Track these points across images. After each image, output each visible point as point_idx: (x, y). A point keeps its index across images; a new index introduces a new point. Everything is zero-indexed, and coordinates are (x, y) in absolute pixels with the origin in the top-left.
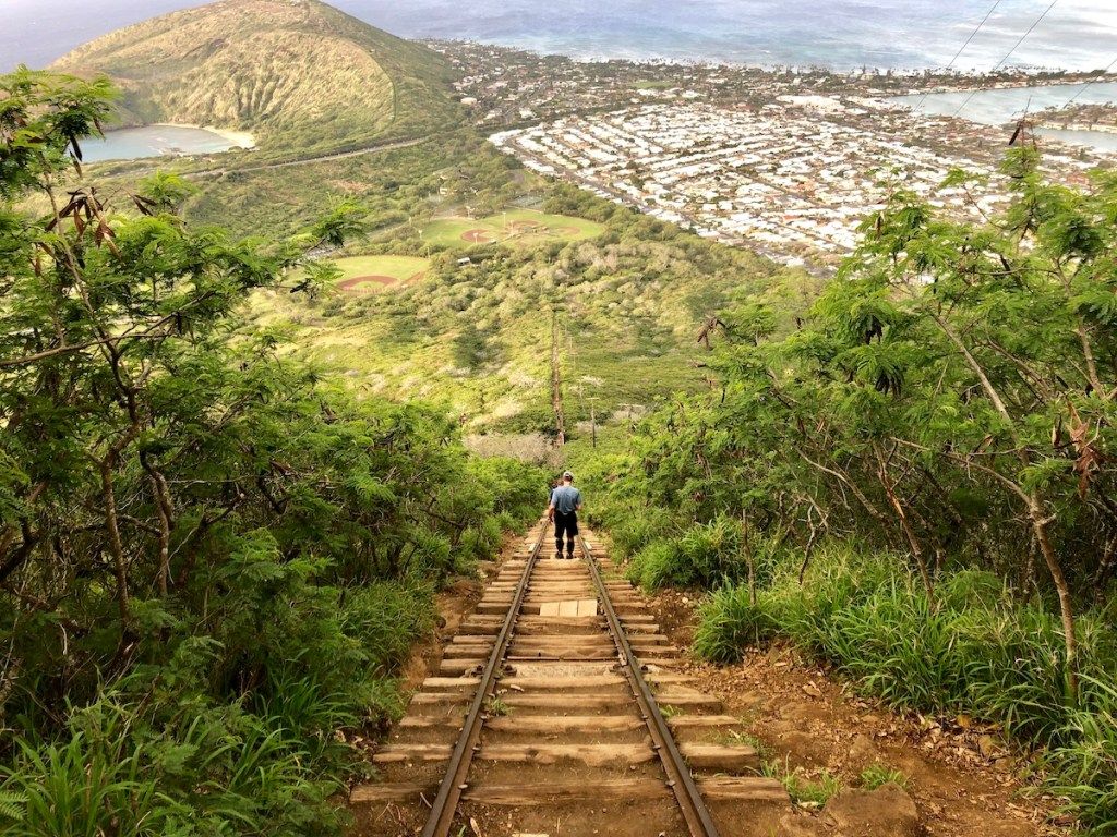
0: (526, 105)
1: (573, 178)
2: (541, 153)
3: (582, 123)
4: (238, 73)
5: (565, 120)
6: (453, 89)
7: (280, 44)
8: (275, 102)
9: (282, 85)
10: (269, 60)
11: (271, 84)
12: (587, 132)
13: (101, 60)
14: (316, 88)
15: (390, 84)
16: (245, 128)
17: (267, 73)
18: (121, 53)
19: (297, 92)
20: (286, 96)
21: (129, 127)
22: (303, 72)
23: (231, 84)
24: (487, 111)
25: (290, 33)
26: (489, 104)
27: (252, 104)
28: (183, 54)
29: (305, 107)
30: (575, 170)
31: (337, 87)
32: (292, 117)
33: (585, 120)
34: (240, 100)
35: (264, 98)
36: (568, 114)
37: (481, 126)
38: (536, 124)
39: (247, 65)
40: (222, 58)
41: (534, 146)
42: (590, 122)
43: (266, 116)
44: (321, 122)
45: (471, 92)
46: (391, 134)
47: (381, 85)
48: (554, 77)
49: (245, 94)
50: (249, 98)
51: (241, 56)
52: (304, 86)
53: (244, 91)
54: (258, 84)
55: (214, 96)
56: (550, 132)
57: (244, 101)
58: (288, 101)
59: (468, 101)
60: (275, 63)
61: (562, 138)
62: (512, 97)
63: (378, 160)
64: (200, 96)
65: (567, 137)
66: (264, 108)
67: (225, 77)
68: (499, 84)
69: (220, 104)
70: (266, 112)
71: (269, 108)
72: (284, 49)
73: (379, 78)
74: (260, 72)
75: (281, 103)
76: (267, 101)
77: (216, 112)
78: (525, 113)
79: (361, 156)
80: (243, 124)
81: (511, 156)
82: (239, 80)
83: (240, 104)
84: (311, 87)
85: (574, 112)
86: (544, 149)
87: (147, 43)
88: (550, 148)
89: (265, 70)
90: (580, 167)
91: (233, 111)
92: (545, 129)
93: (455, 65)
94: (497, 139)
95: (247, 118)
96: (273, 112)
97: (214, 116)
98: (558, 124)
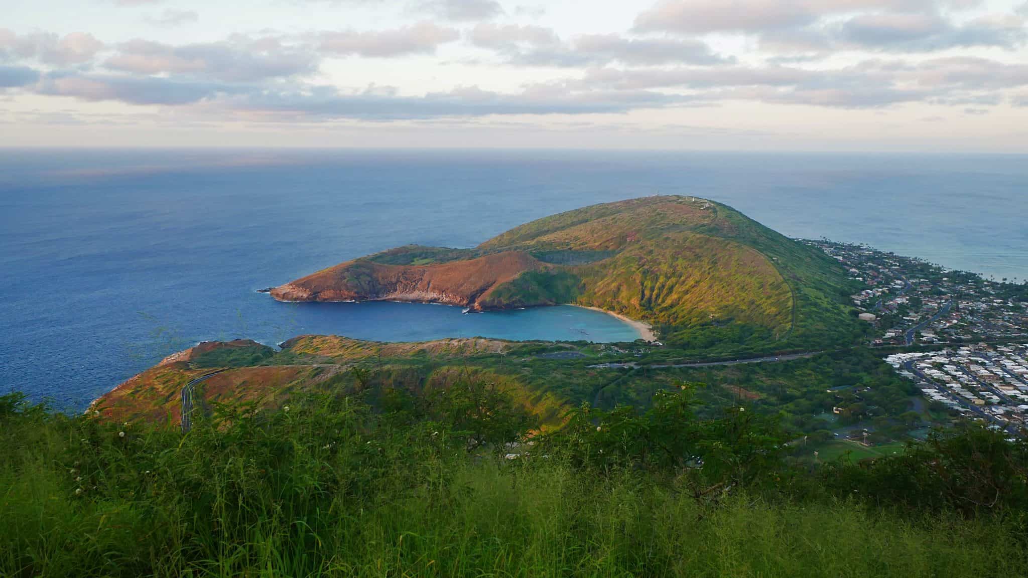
0: (929, 327)
1: (981, 414)
2: (944, 383)
3: (992, 353)
4: (646, 267)
5: (971, 347)
6: (851, 303)
7: (687, 244)
8: (675, 296)
9: (684, 282)
10: (674, 258)
11: (673, 280)
12: (997, 364)
13: (528, 243)
14: (715, 289)
15: (790, 294)
16: (644, 318)
17: (672, 270)
18: (545, 238)
19: (697, 289)
20: (686, 292)
21: (544, 305)
22: (705, 272)
23: (638, 278)
24: (885, 329)
25: (698, 236)
26: (888, 322)
27: (654, 296)
28: (597, 244)
29: (702, 305)
30: (981, 406)
31: (736, 289)
32: (690, 312)
33: (995, 349)
34: (643, 292)
35: (665, 291)
36: (975, 340)
37: (880, 344)
38: (940, 348)
39: (654, 261)
40: (633, 253)
41: (936, 373)
42: (1002, 353)
43: (666, 309)
44: (718, 322)
45: (869, 306)
46: (788, 345)
47: (780, 294)
48: (961, 296)
49: (649, 286)
50: (652, 290)
51: (651, 252)
52: (704, 285)
53: (648, 284)
54: (662, 279)
55: (620, 285)
56: (954, 359)
57: (647, 293)
58: (687, 297)
59: (867, 316)
60: (680, 261)
61: (969, 368)
62: (914, 317)
63: (774, 370)
64: (609, 284)
65: (973, 368)
66: (663, 302)
67: (633, 269)
68: (899, 300)
69: (624, 293)
70: (664, 305)
71: (669, 301)
72: (690, 249)
73: (778, 287)
74: (664, 268)
75: (680, 299)
76: (667, 295)
77: (620, 300)
78: (928, 335)
79: (759, 365)
80: (642, 314)
81: (911, 381)
82: (645, 273)
83: (643, 295)
84: (710, 287)
85: (982, 340)
86: (947, 378)
87: (567, 231)
88: (954, 377)
89: (670, 267)
90: (989, 404)
91: (635, 301)
92: (949, 356)
93: (853, 275)
94: (894, 360)
95: (647, 310)
96: (672, 306)
97: (618, 302)
98: (964, 351)
